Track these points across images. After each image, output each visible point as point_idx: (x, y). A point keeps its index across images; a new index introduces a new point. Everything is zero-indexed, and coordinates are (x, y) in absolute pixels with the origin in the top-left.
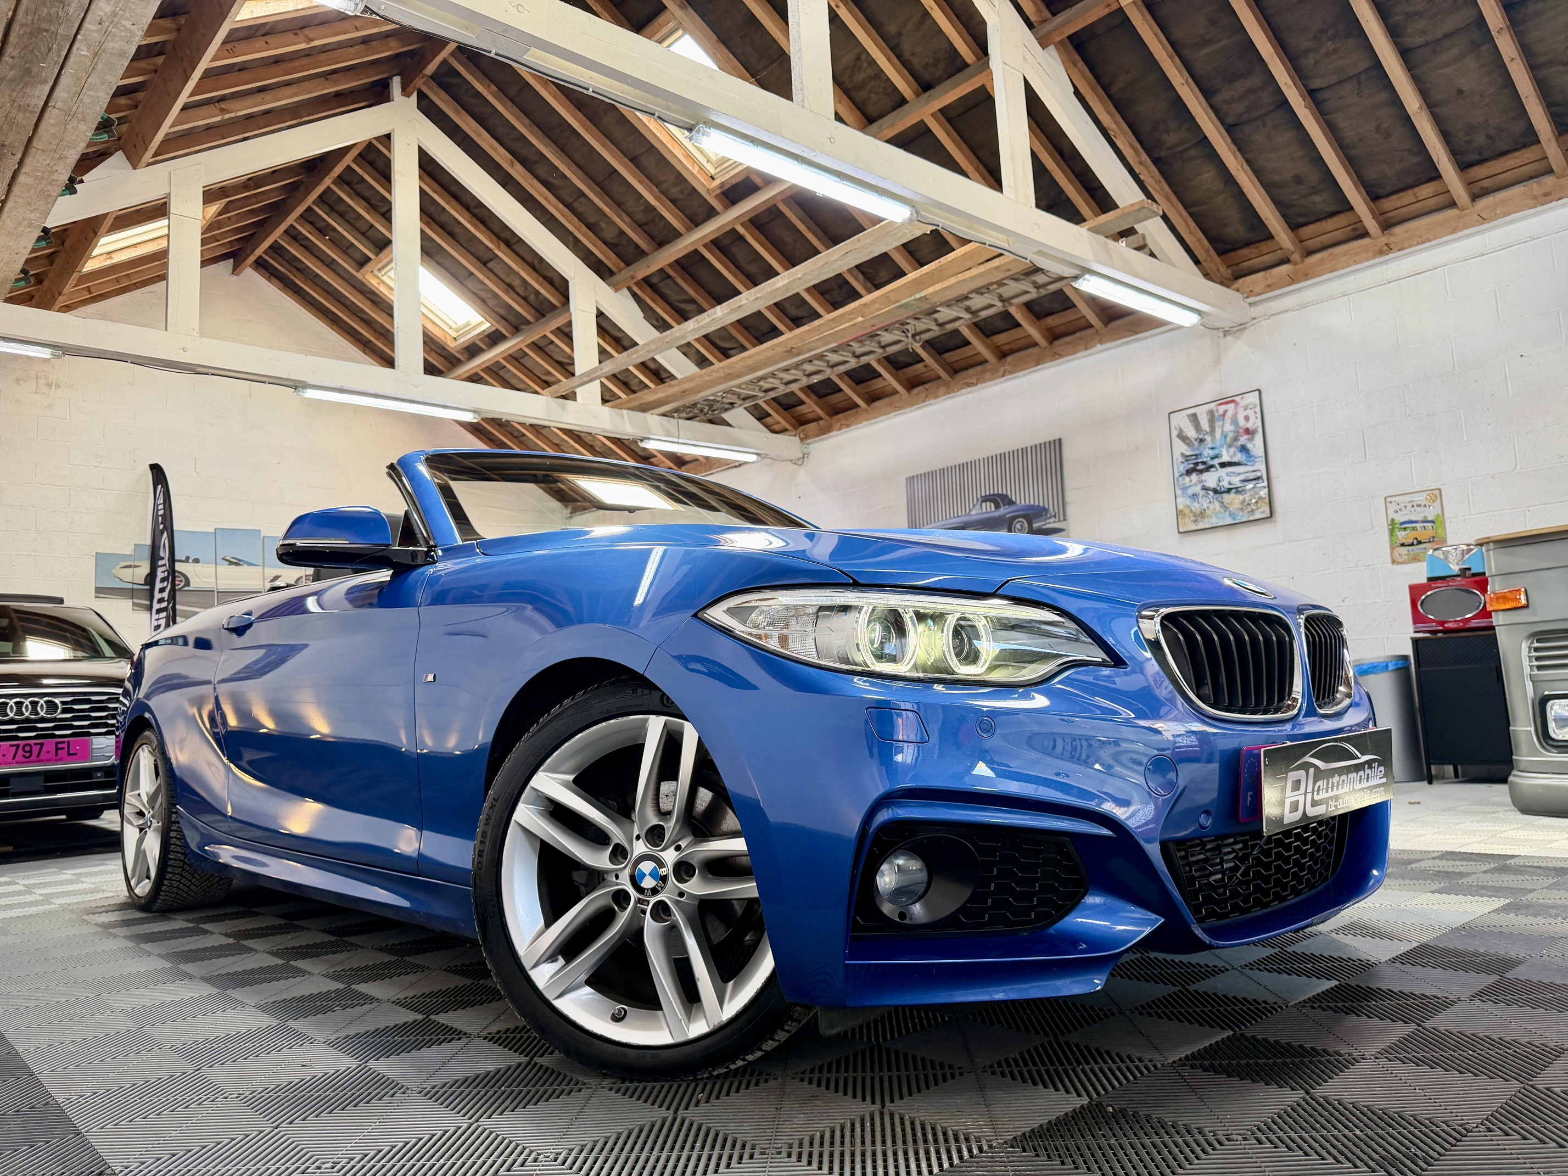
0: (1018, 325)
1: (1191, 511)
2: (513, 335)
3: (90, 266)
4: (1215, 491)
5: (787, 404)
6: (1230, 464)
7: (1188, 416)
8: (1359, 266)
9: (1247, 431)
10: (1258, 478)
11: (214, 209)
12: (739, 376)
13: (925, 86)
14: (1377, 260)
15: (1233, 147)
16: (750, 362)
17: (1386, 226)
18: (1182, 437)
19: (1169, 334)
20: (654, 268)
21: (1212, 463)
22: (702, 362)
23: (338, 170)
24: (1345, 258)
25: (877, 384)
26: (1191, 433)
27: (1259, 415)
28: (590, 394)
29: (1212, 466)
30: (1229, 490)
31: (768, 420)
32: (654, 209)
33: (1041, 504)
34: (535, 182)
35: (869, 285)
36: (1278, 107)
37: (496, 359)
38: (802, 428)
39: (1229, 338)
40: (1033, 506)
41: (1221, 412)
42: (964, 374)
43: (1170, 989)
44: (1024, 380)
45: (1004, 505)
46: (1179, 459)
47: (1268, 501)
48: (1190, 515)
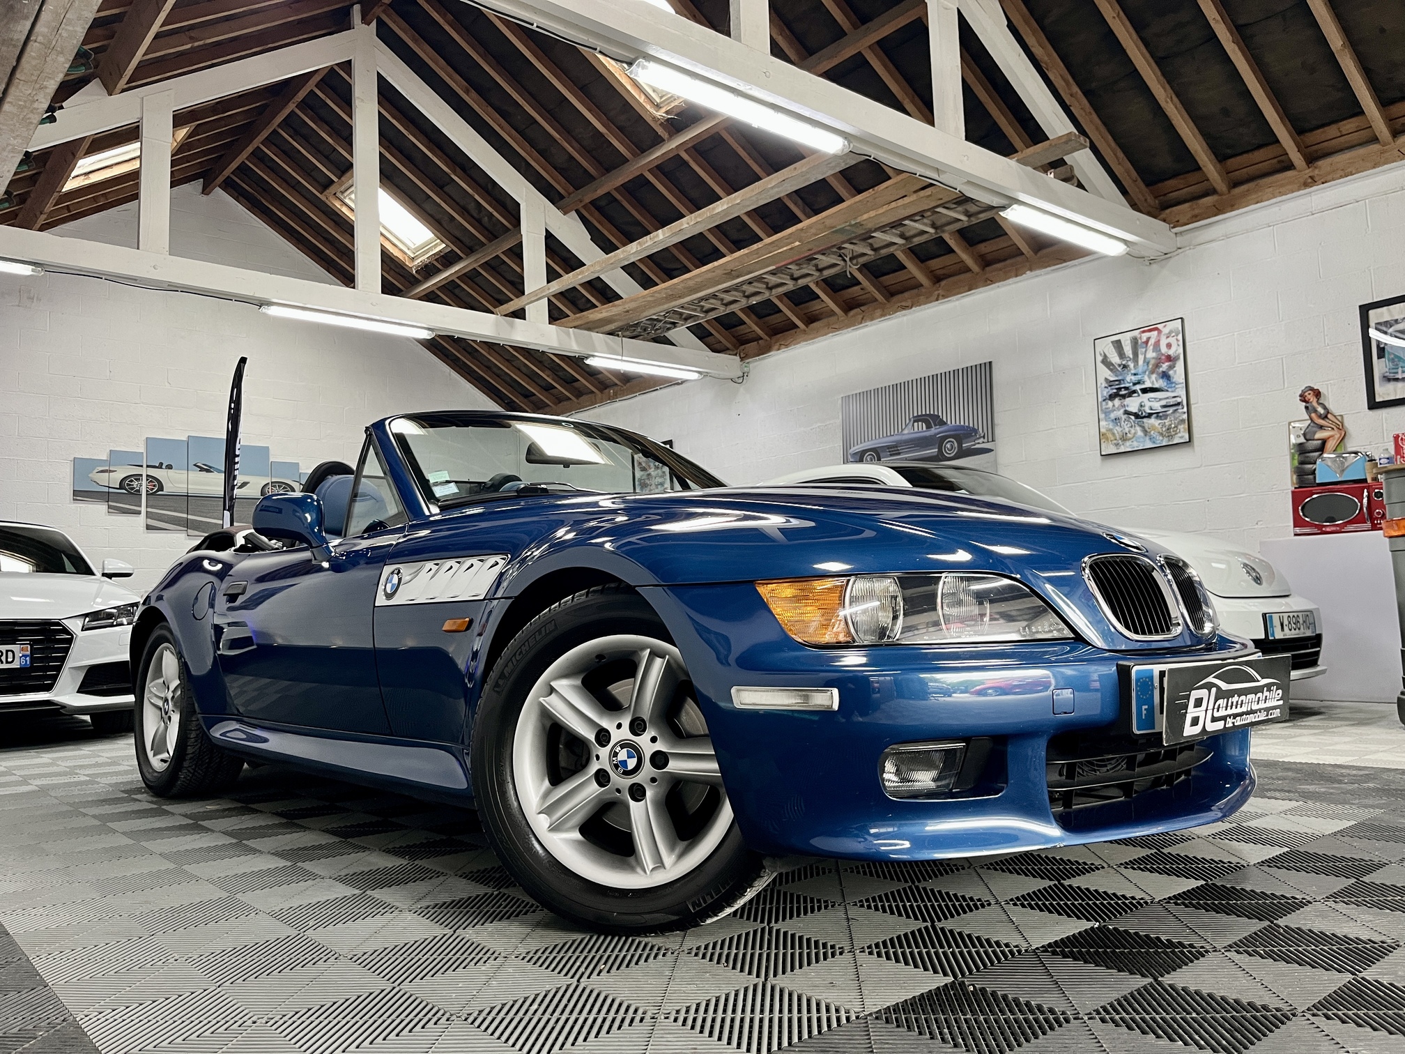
0: (952, 251)
1: (1113, 434)
2: (467, 255)
3: (70, 185)
4: (1137, 416)
5: (729, 323)
6: (1152, 390)
7: (1112, 342)
8: (1284, 197)
9: (1169, 358)
10: (1179, 404)
11: (182, 133)
12: (680, 297)
13: (863, 19)
14: (1302, 192)
15: (1162, 78)
16: (691, 283)
17: (1311, 159)
18: (1106, 362)
19: (1096, 262)
20: (600, 192)
21: (1134, 388)
22: (646, 283)
23: (301, 95)
24: (1271, 189)
25: (815, 306)
26: (1115, 359)
27: (1181, 342)
28: (538, 311)
29: (1135, 392)
30: (1149, 416)
31: (710, 339)
32: (602, 135)
33: (971, 425)
34: (490, 109)
35: (808, 210)
36: (1208, 41)
37: (451, 279)
38: (743, 347)
39: (1154, 266)
40: (963, 426)
41: (1144, 339)
42: (900, 296)
43: (1047, 883)
44: (957, 302)
45: (935, 425)
46: (1103, 384)
47: (1187, 427)
48: (1112, 439)
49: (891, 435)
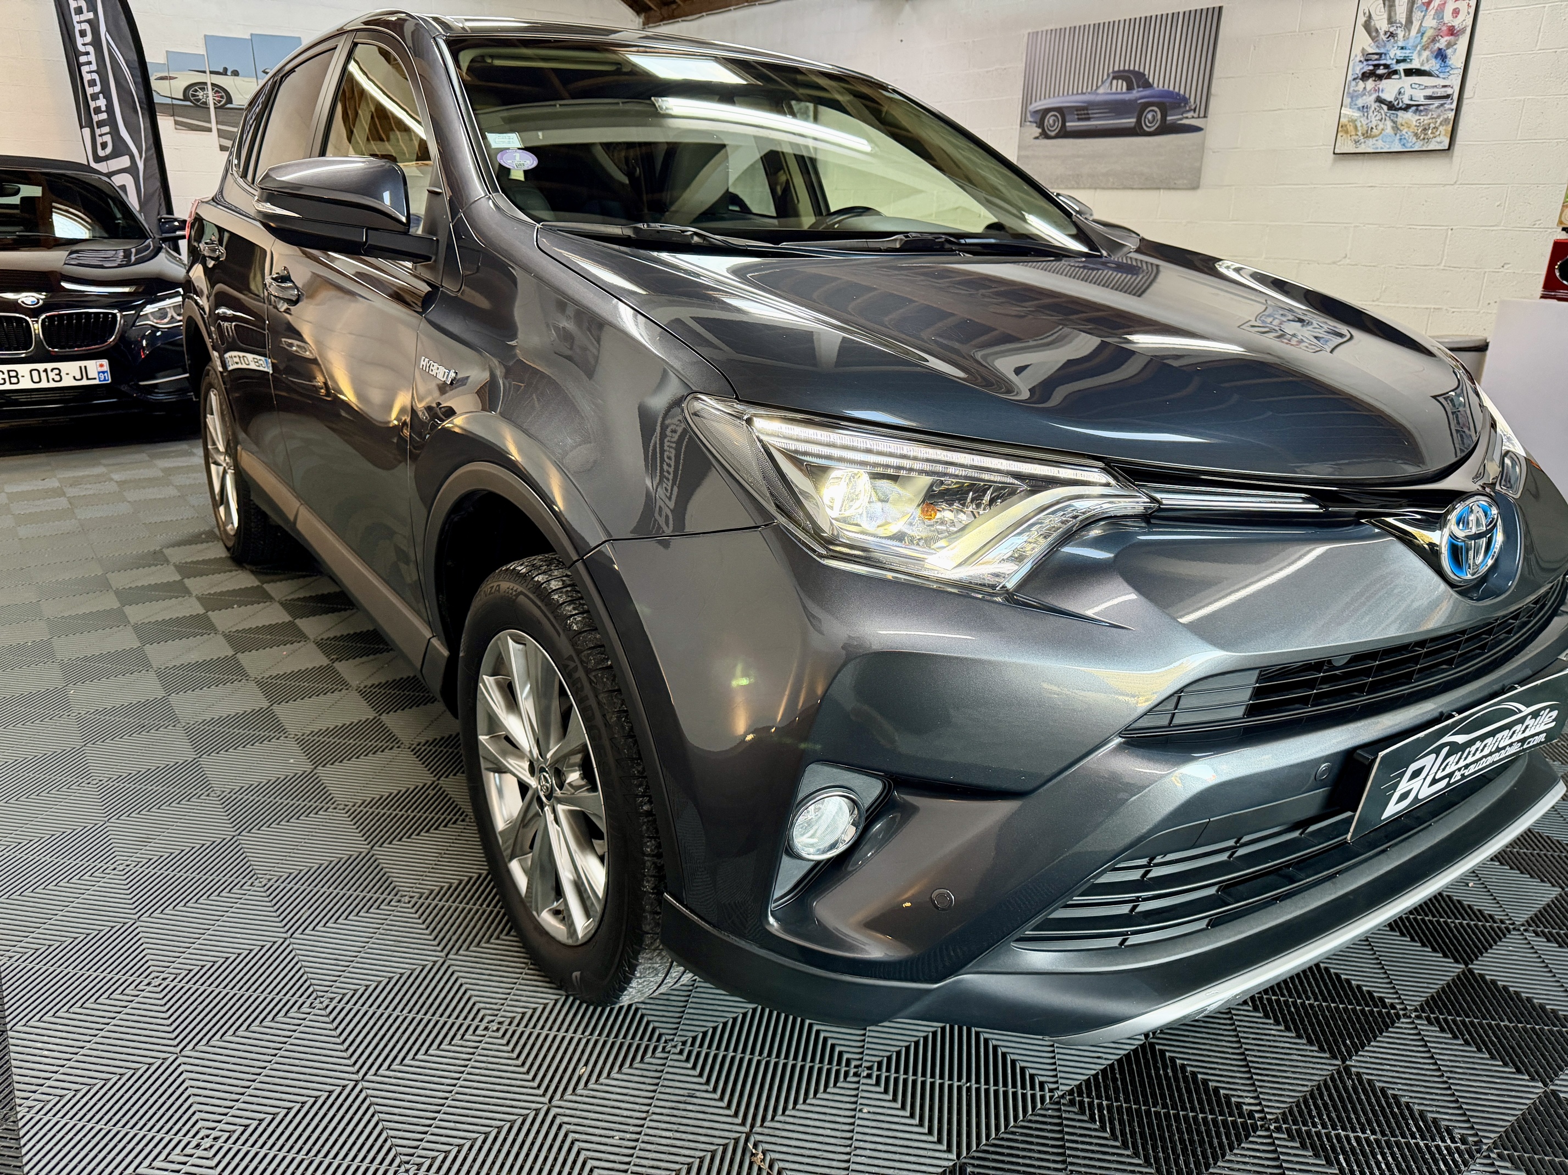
1: (1356, 128)
4: (1391, 106)
6: (1419, 73)
9: (1452, 31)
10: (1447, 97)
18: (1369, 27)
21: (1396, 67)
26: (1381, 24)
27: (1472, 10)
29: (1395, 72)
30: (1408, 107)
33: (1182, 92)
40: (1172, 93)
45: (1138, 87)
46: (1357, 54)
47: (1450, 129)
48: (1353, 133)
49: (1082, 93)
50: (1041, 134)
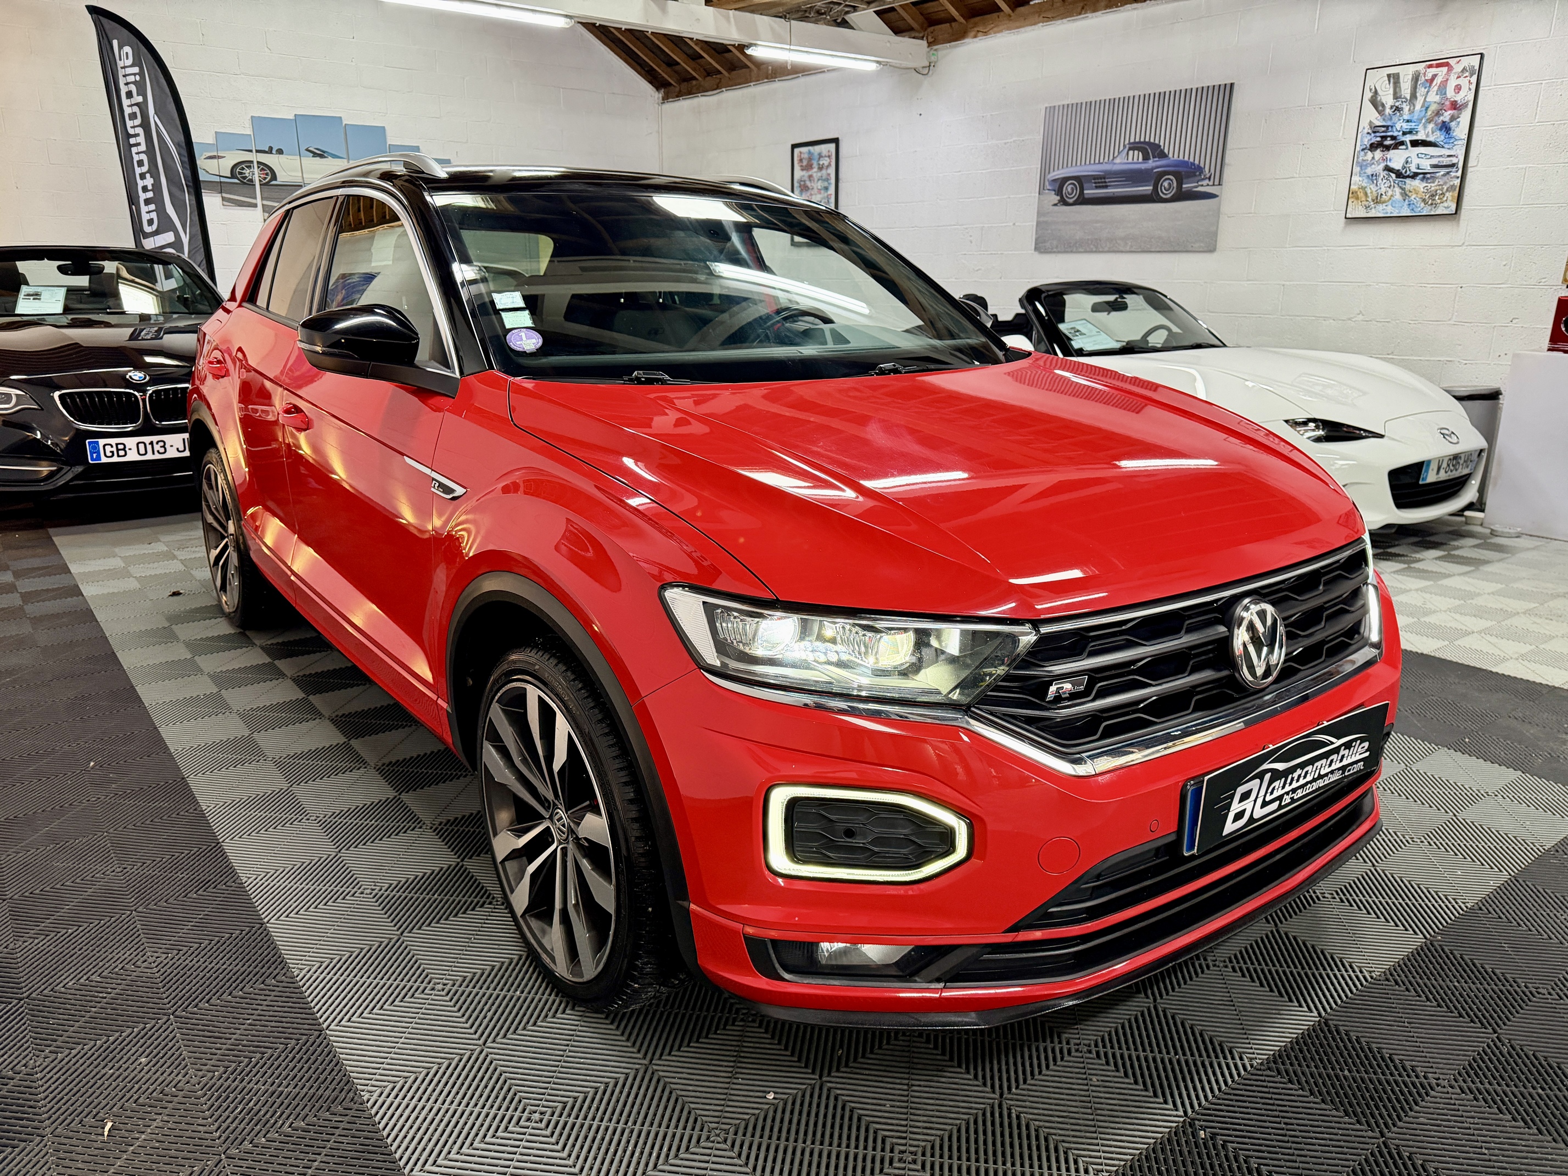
1: (1366, 194)
4: (1399, 174)
6: (1425, 143)
7: (1389, 76)
9: (1454, 106)
10: (1453, 165)
18: (1375, 102)
21: (1403, 139)
26: (1387, 99)
27: (1473, 87)
29: (1402, 143)
30: (1414, 176)
31: (897, 23)
33: (1197, 162)
38: (932, 28)
40: (1187, 162)
41: (1429, 76)
45: (1154, 157)
46: (1366, 129)
47: (1456, 195)
48: (1363, 199)
49: (1099, 163)
50: (1059, 201)
